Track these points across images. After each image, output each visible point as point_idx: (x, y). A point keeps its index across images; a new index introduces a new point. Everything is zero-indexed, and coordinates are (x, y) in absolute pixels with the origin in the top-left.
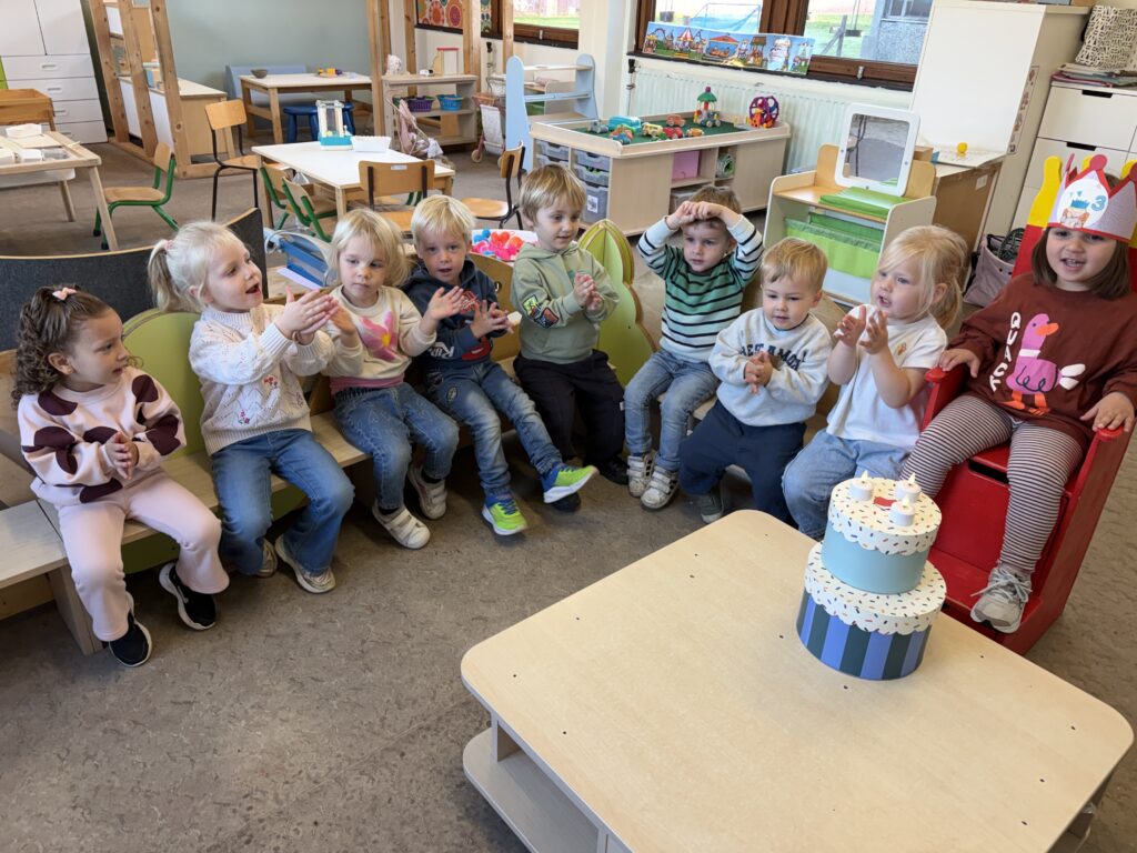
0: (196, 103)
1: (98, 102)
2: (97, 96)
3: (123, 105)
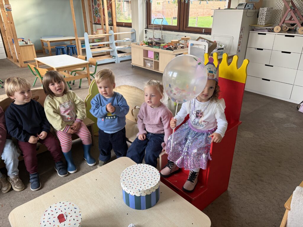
1: (4, 48)
3: (10, 49)
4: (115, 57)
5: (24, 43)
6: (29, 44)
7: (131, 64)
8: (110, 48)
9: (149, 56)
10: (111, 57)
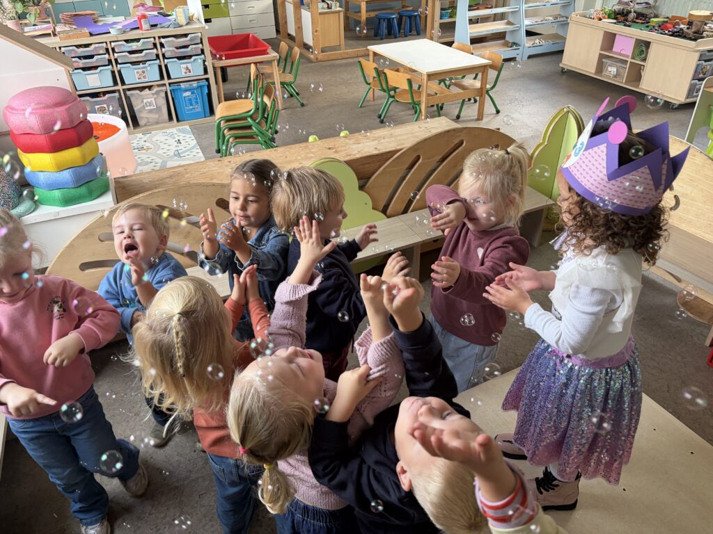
0: (326, 15)
1: (273, 14)
2: (272, 10)
3: (286, 16)
4: (519, 46)
5: (326, 6)
6: (334, 9)
7: (561, 65)
8: (509, 23)
9: (615, 49)
10: (508, 46)
